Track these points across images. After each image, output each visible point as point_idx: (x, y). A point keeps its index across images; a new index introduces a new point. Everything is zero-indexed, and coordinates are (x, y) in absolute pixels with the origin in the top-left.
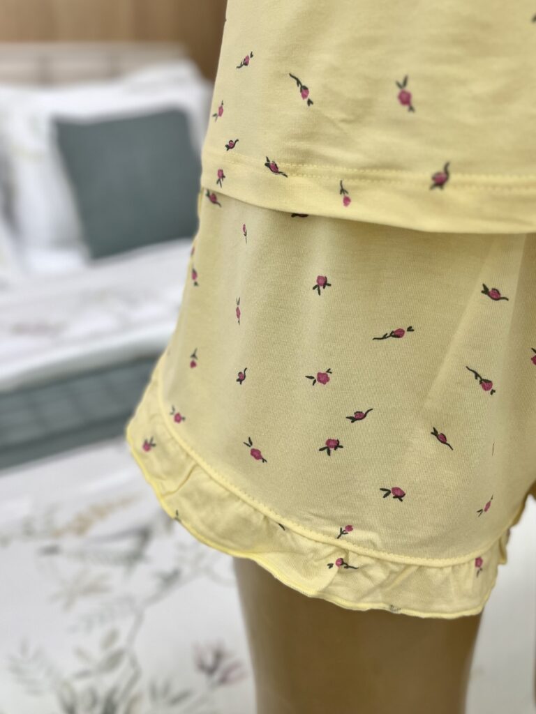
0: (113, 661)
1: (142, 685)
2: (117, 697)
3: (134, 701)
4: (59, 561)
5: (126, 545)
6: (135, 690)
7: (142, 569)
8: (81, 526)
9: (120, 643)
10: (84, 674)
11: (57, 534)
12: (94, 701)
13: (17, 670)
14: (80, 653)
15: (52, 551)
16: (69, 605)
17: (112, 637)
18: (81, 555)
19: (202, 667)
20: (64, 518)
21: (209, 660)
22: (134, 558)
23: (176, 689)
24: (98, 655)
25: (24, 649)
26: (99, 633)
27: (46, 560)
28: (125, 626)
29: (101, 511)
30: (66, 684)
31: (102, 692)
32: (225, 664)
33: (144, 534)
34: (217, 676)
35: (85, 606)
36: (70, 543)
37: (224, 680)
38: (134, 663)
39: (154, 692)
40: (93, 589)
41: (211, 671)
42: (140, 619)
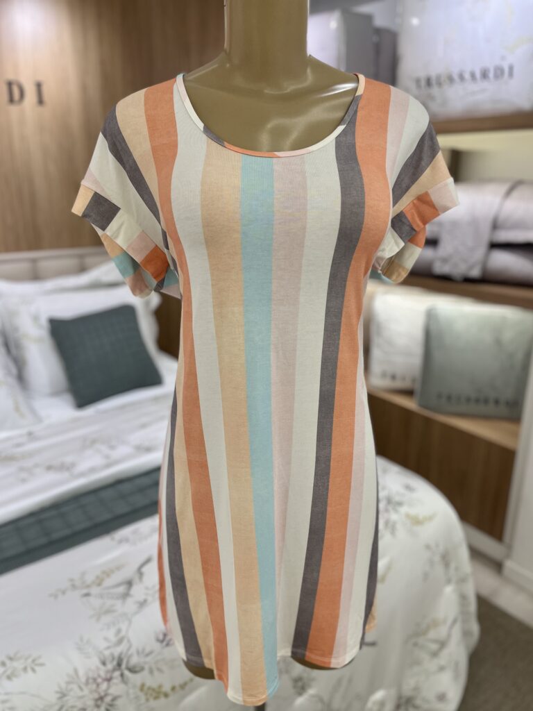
0: (120, 641)
1: (133, 650)
2: (123, 656)
3: (130, 657)
4: (91, 599)
5: (122, 589)
6: (130, 653)
7: (130, 601)
8: (99, 582)
9: (123, 633)
10: (108, 648)
11: (88, 586)
12: (113, 659)
13: (80, 649)
14: (106, 639)
15: (87, 595)
16: (98, 619)
17: (119, 631)
18: (101, 596)
19: (158, 640)
20: (90, 578)
21: (161, 637)
22: (126, 596)
23: (147, 650)
24: (113, 639)
25: (81, 639)
26: (113, 631)
27: (85, 599)
28: (124, 627)
29: (107, 573)
30: (101, 652)
31: (116, 654)
32: (168, 638)
33: (129, 584)
34: (165, 643)
35: (106, 619)
36: (95, 590)
37: (168, 645)
38: (129, 641)
39: (138, 653)
40: (108, 611)
41: (162, 641)
42: (130, 622)
